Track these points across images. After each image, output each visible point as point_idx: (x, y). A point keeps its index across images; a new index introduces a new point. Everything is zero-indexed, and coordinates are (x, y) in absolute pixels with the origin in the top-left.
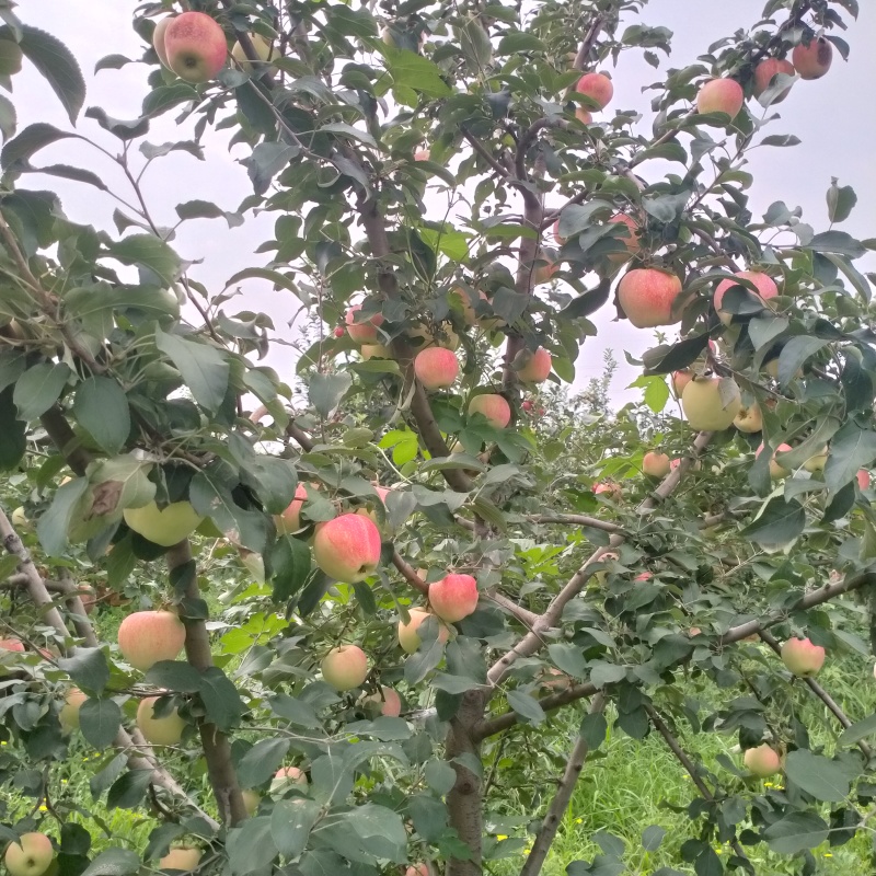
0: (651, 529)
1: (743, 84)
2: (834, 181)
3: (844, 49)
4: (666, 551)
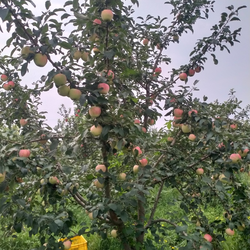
0: (172, 151)
1: (187, 74)
2: (205, 96)
3: (203, 68)
4: (175, 155)
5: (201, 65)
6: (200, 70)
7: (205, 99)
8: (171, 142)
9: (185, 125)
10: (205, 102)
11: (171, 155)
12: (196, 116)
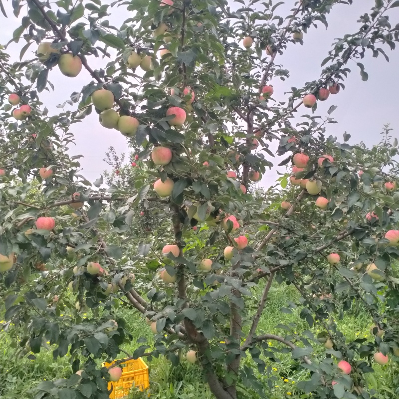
0: (288, 224)
1: (315, 96)
2: (346, 132)
3: (343, 87)
4: (293, 230)
5: (340, 81)
6: (338, 89)
7: (347, 137)
8: (286, 210)
9: (312, 181)
10: (346, 143)
11: (287, 232)
12: (331, 167)
